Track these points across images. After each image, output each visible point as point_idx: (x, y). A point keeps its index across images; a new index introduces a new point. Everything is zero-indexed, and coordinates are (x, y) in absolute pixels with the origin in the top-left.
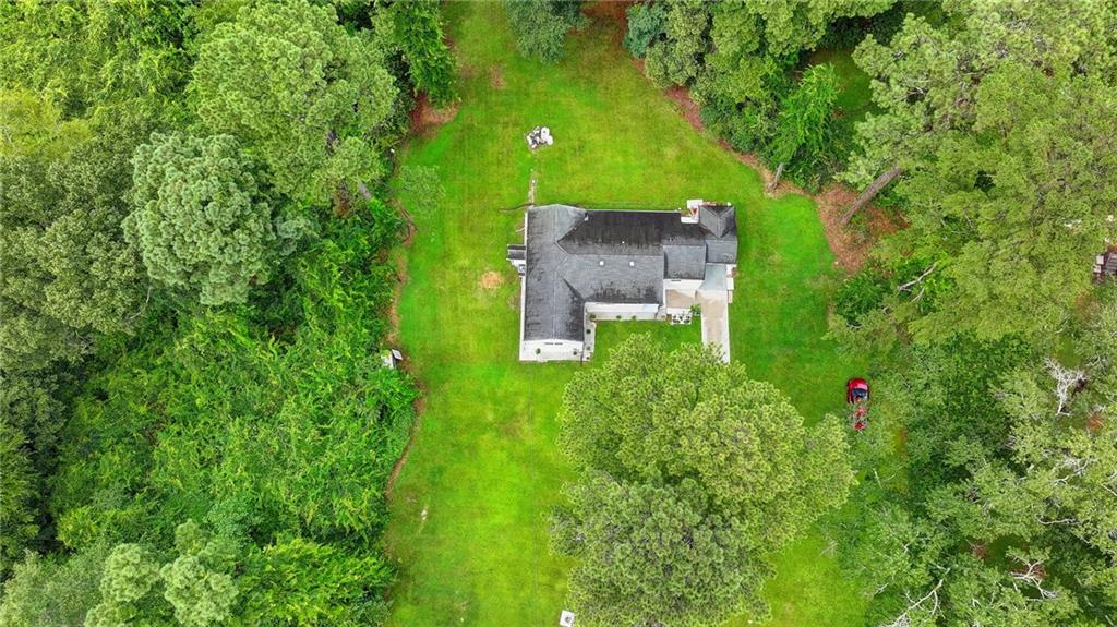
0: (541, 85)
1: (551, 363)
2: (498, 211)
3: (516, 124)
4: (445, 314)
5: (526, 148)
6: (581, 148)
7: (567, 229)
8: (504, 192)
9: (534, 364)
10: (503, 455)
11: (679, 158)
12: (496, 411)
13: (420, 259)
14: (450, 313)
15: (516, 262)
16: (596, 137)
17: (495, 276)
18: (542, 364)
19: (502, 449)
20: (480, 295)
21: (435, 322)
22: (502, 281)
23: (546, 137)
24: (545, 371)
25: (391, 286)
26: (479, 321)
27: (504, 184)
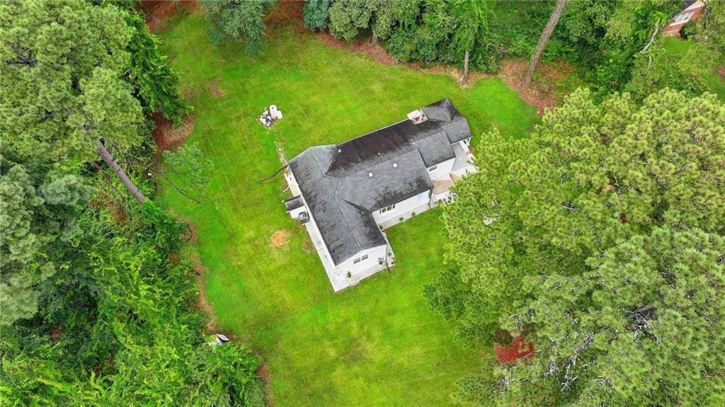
0: (254, 81)
1: (364, 282)
2: (261, 183)
3: (246, 115)
4: (252, 283)
5: (262, 128)
6: (307, 111)
7: (329, 162)
8: (259, 167)
9: (349, 289)
13: (210, 248)
14: (255, 281)
15: (295, 214)
16: (316, 99)
17: (281, 234)
18: (356, 286)
20: (275, 254)
21: (246, 295)
22: (289, 235)
23: (275, 112)
24: (362, 291)
25: (193, 280)
26: (285, 276)
27: (257, 161)
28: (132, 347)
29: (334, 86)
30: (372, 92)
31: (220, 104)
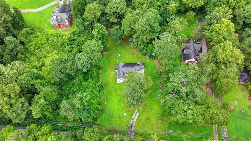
0: (118, 49)
1: (121, 83)
2: (113, 64)
3: (115, 54)
5: (117, 56)
6: (124, 56)
7: (122, 65)
8: (114, 62)
9: (119, 83)
10: (116, 95)
11: (136, 57)
12: (114, 89)
13: (103, 71)
14: (107, 77)
15: (116, 70)
16: (126, 55)
17: (113, 72)
19: (115, 94)
20: (111, 75)
21: (106, 79)
22: (114, 73)
23: (119, 55)
25: (100, 74)
26: (112, 78)
27: (114, 61)
28: (90, 79)
29: (129, 54)
30: (134, 56)
31: (112, 51)
